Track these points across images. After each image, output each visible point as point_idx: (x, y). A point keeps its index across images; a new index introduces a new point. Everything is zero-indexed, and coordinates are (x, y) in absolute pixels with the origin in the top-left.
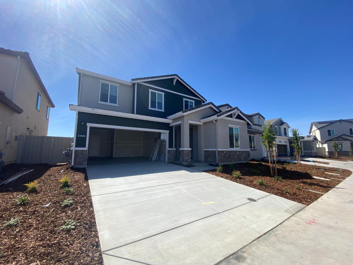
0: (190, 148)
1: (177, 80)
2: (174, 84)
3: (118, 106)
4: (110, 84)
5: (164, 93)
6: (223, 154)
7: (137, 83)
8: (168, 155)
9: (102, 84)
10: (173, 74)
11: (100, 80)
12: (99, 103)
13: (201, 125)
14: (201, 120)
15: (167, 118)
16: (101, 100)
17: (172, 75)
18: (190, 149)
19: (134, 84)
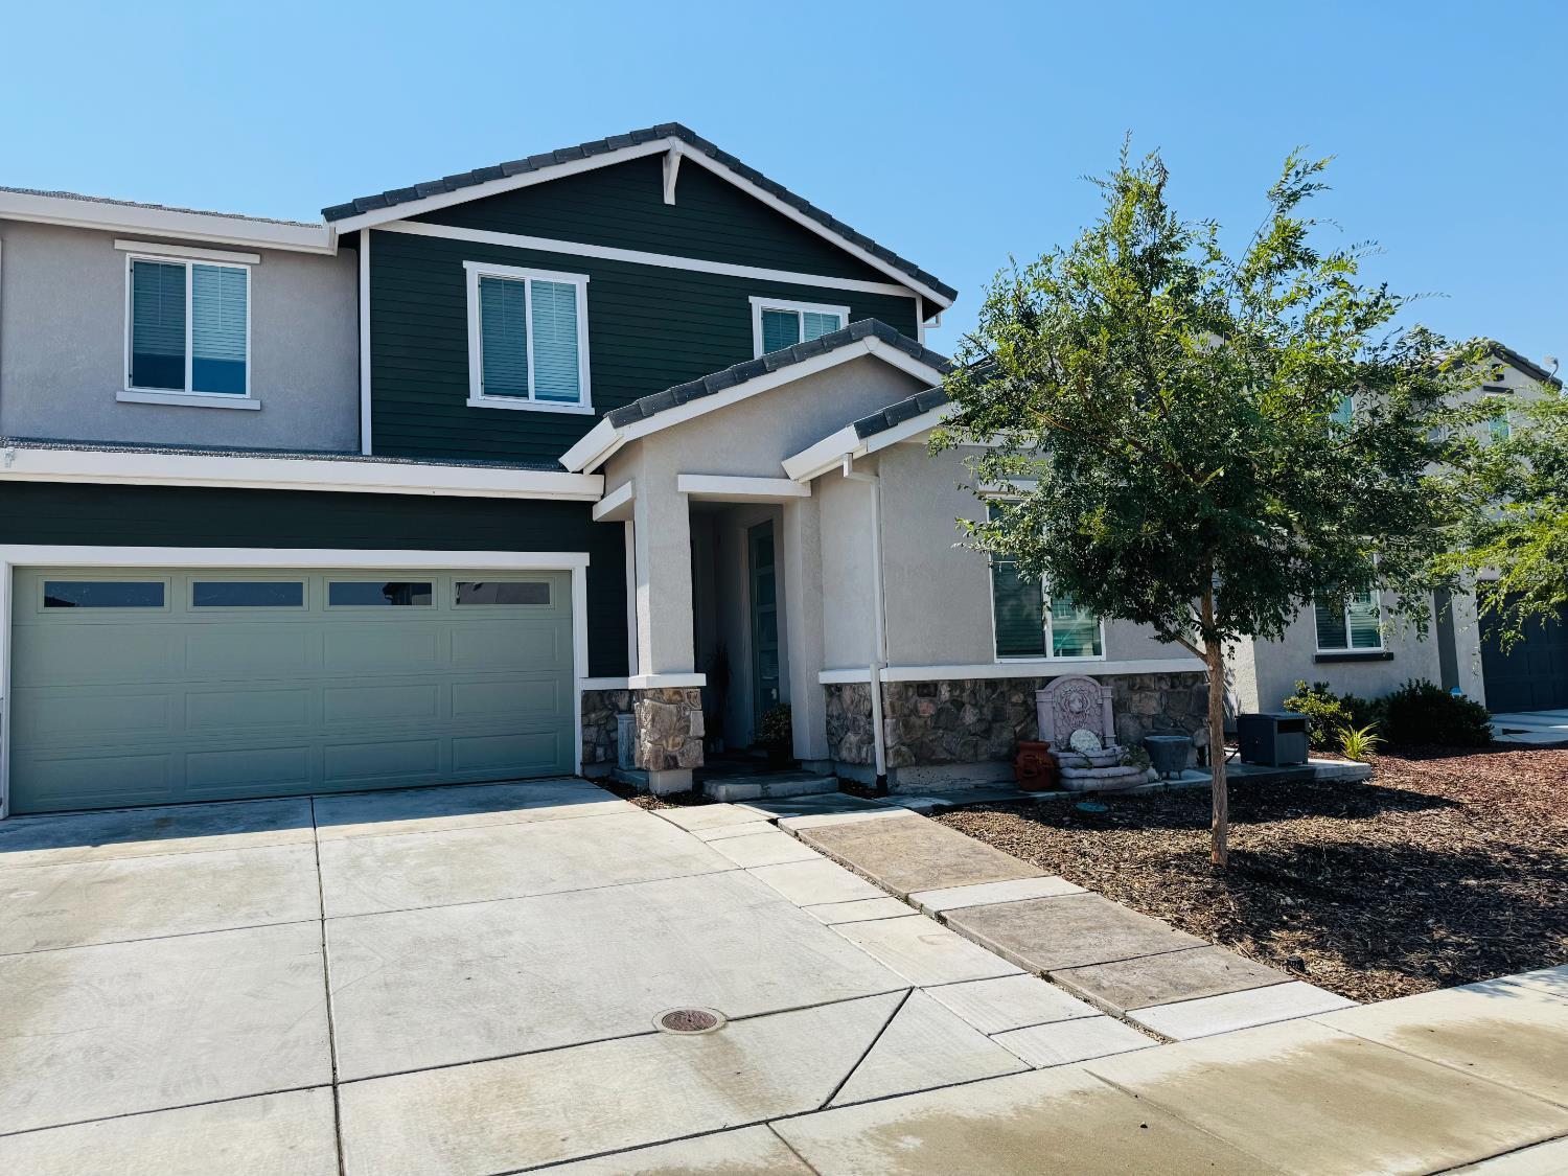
0: (697, 671)
1: (684, 160)
2: (670, 198)
3: (256, 405)
4: (188, 259)
5: (586, 278)
6: (926, 707)
7: (376, 235)
8: (585, 726)
9: (137, 266)
10: (647, 125)
11: (120, 244)
12: (120, 397)
13: (793, 500)
14: (790, 465)
15: (563, 469)
16: (141, 378)
17: (637, 138)
18: (701, 680)
19: (349, 241)
